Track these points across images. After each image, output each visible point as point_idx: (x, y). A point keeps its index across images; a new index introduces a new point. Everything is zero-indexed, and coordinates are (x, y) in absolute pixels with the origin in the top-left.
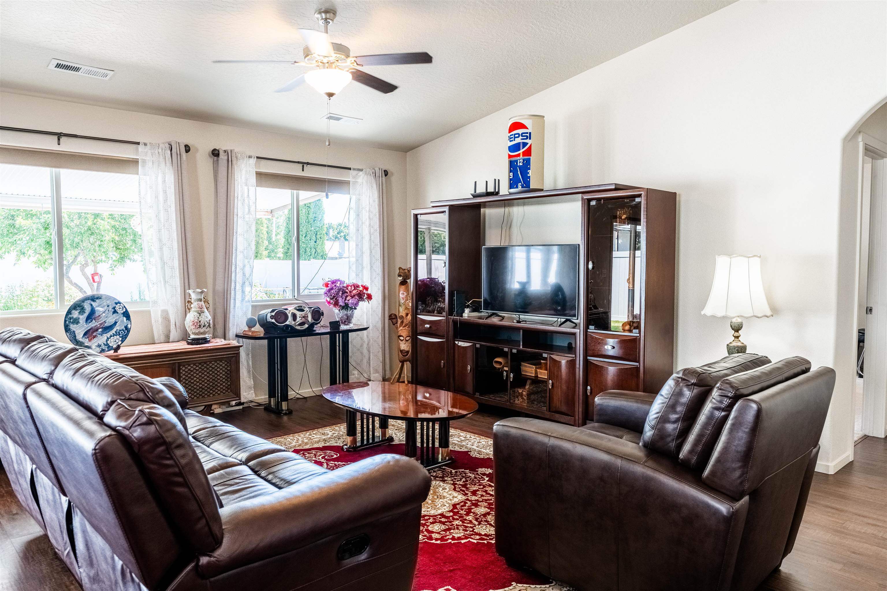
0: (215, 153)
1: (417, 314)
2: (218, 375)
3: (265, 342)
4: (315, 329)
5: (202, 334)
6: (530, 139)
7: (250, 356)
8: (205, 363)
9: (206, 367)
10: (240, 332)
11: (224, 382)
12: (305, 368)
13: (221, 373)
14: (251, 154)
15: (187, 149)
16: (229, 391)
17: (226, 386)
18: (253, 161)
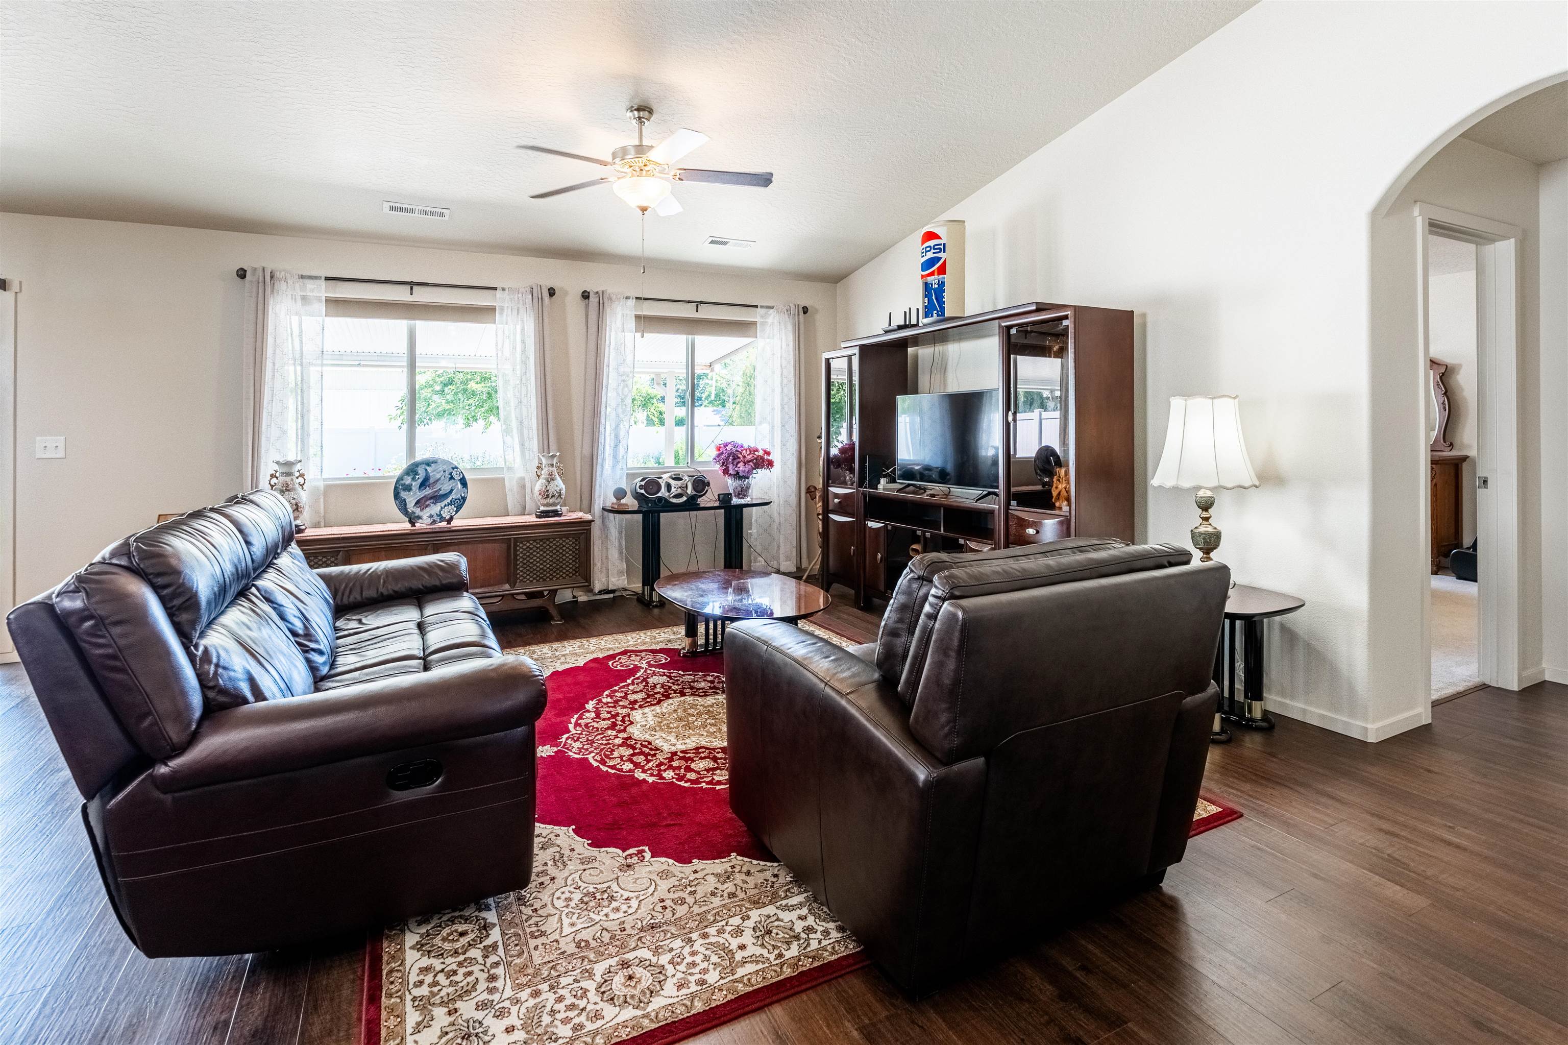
0: (586, 296)
1: (828, 486)
2: (564, 555)
3: (639, 517)
4: (698, 502)
5: (551, 505)
6: (944, 252)
7: (623, 535)
8: (548, 540)
9: (548, 545)
10: (608, 505)
11: (570, 564)
12: (693, 551)
13: (567, 553)
14: (628, 295)
15: (552, 292)
16: (577, 574)
17: (574, 568)
18: (631, 303)
